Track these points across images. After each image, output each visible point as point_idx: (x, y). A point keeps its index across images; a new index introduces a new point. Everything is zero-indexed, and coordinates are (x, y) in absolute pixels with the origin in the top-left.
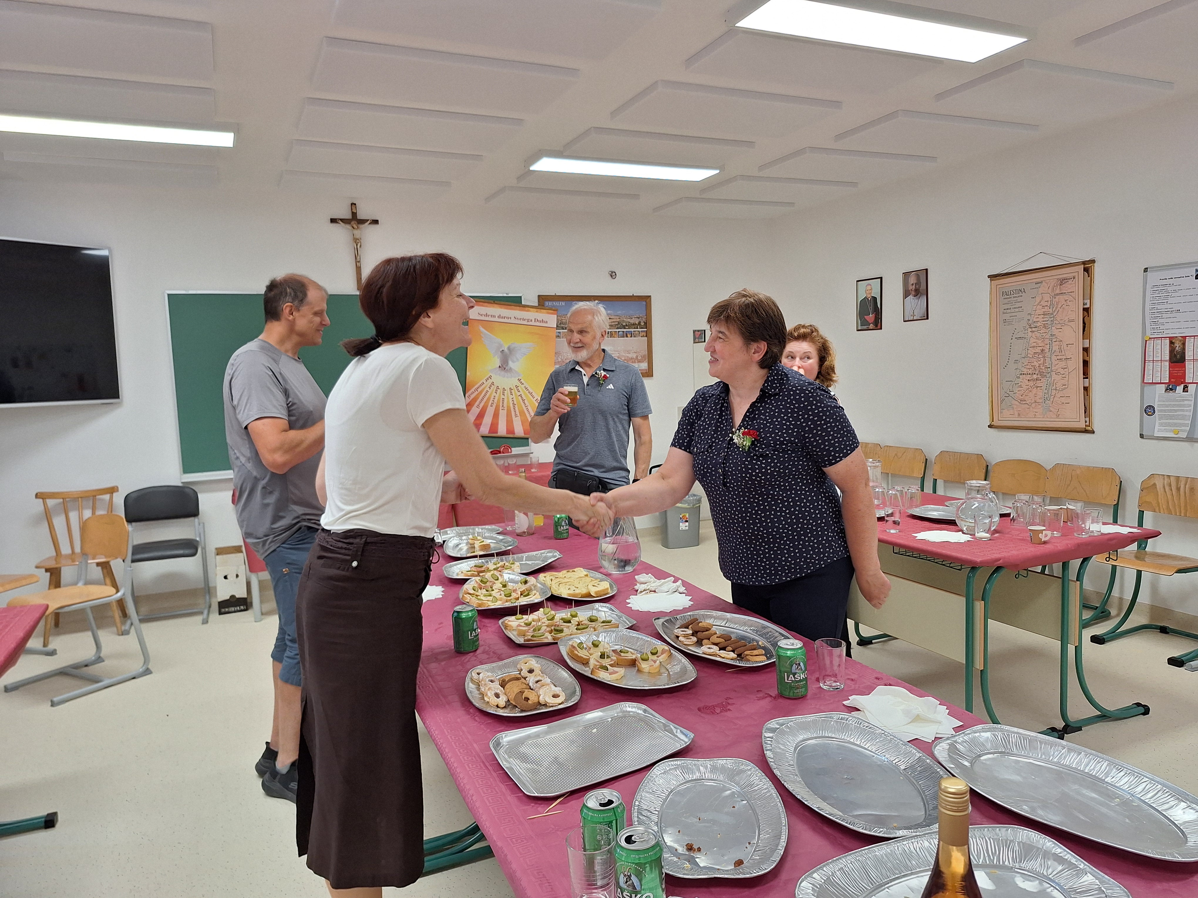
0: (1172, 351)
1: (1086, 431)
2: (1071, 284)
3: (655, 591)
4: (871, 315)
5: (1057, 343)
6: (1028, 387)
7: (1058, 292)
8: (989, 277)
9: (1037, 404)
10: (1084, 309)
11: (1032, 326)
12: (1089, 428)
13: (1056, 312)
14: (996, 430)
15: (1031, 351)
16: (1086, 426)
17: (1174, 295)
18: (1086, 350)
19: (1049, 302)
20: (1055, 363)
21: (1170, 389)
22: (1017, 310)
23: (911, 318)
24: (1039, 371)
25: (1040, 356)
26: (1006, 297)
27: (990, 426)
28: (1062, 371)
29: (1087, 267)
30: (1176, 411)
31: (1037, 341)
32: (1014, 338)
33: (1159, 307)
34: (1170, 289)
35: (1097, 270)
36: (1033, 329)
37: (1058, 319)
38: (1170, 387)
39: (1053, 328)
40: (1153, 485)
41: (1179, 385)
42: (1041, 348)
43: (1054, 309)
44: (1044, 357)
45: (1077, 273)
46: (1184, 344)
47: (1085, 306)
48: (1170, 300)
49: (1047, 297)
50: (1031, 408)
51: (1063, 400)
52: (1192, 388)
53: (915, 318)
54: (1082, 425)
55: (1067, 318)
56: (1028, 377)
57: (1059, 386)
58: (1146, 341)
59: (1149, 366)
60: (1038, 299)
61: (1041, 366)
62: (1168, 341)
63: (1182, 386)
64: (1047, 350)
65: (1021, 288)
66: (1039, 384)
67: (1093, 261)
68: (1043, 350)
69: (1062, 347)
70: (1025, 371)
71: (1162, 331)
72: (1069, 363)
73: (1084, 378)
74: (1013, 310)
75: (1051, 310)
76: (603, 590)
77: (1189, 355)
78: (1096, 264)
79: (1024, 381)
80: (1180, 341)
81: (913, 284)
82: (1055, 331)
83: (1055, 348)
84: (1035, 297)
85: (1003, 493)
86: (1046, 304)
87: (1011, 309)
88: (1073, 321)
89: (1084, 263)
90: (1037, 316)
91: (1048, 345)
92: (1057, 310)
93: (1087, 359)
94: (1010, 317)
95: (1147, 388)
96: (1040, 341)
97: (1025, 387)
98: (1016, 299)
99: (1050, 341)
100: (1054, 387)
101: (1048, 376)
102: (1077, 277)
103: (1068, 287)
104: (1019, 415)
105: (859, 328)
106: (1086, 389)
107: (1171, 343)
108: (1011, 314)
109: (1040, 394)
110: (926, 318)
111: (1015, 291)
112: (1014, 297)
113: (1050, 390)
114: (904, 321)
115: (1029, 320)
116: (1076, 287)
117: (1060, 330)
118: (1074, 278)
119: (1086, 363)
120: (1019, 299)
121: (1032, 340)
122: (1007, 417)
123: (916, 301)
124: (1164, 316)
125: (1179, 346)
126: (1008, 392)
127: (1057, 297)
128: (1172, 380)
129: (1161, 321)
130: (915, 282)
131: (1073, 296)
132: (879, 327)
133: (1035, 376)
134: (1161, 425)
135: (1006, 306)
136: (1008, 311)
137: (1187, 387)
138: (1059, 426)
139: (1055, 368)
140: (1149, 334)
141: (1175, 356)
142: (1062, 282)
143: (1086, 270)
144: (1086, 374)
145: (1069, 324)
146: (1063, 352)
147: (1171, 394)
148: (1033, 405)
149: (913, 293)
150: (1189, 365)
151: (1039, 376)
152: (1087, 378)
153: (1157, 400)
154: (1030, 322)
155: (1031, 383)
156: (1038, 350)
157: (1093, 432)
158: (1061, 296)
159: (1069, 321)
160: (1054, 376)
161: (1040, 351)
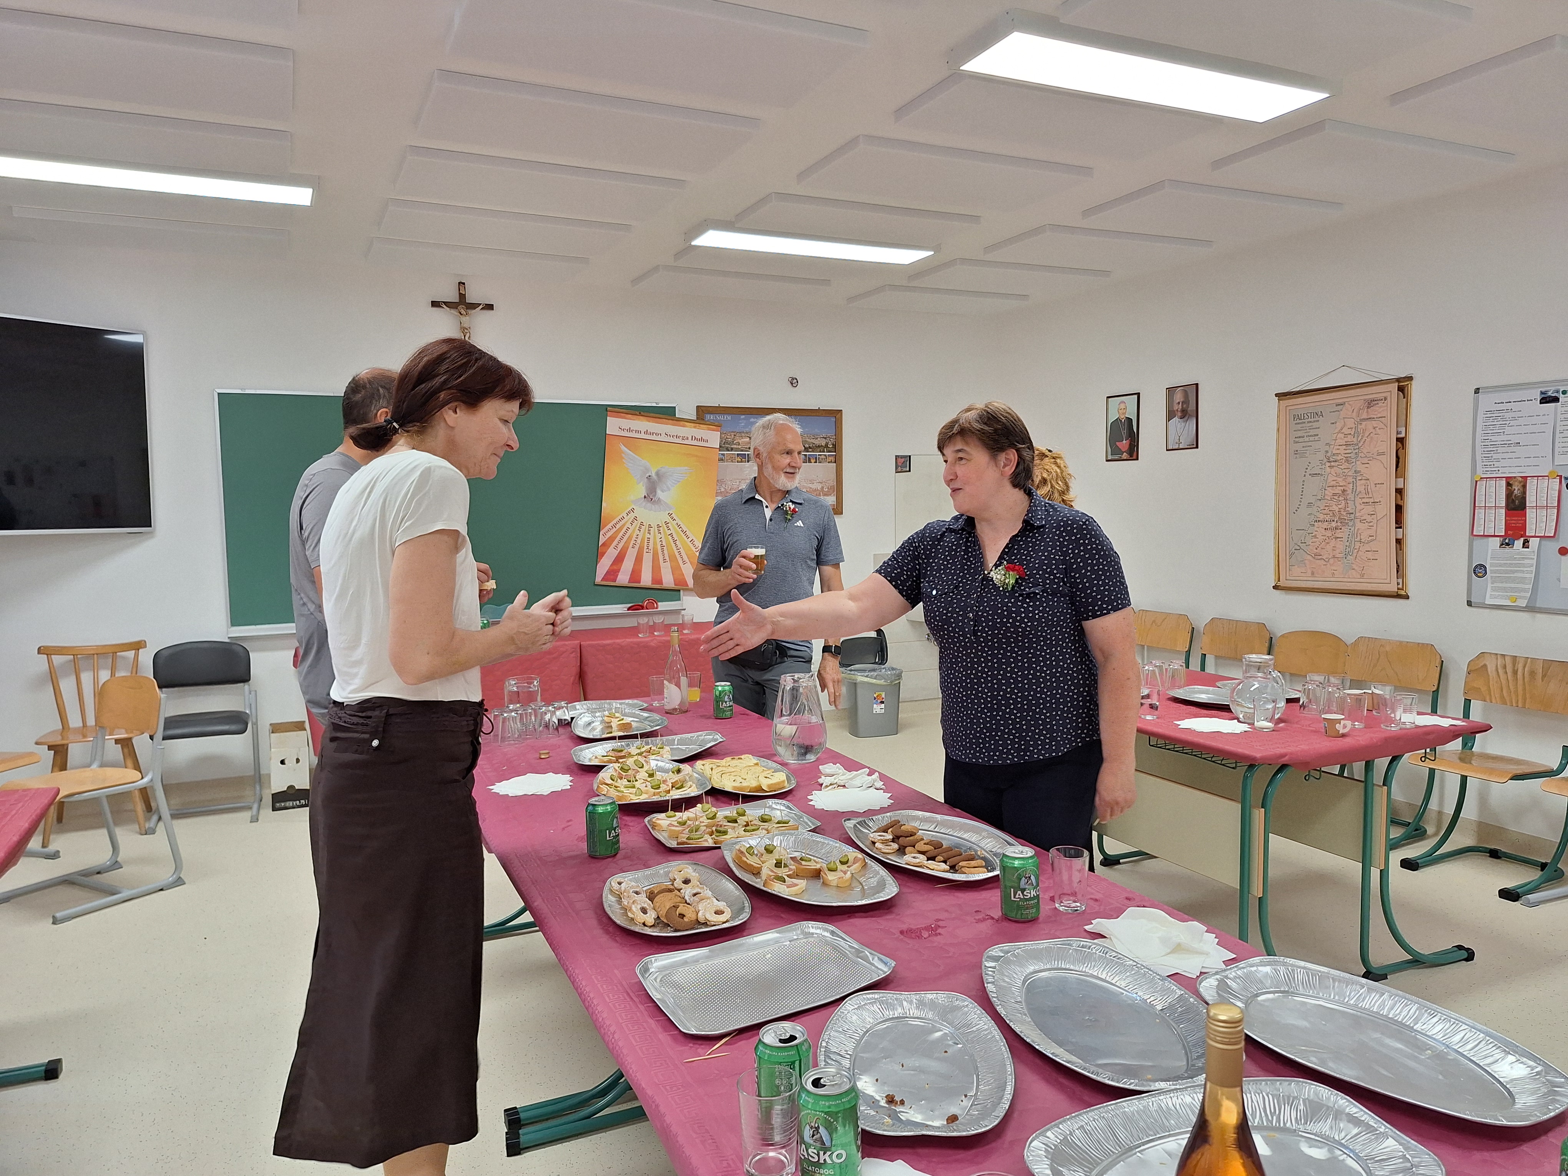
0: (1509, 495)
1: (1398, 596)
2: (1381, 407)
3: (844, 786)
4: (1124, 442)
5: (1363, 482)
6: (1324, 538)
7: (1365, 416)
8: (1276, 395)
9: (1336, 559)
10: (1398, 439)
11: (1331, 459)
12: (1402, 593)
13: (1362, 443)
14: (1283, 592)
15: (1329, 492)
16: (1398, 589)
17: (1512, 423)
18: (1399, 492)
19: (1354, 430)
20: (1359, 507)
21: (1507, 543)
22: (1312, 439)
23: (1177, 447)
24: (1339, 518)
25: (1341, 498)
26: (1298, 421)
27: (1275, 587)
28: (1369, 518)
29: (1403, 385)
30: (1513, 572)
31: (1338, 479)
32: (1307, 474)
33: (1493, 438)
34: (1507, 415)
35: (1416, 390)
36: (1333, 464)
37: (1365, 451)
38: (1507, 541)
39: (1358, 463)
40: (1482, 666)
41: (1518, 539)
42: (1342, 488)
43: (1360, 438)
44: (1346, 499)
45: (1389, 393)
46: (1524, 486)
47: (1399, 436)
48: (1508, 430)
49: (1350, 423)
50: (1328, 565)
51: (1370, 555)
52: (1534, 543)
53: (1181, 447)
54: (1393, 588)
55: (1376, 449)
56: (1325, 525)
57: (1364, 537)
58: (1476, 482)
59: (1480, 514)
60: (1339, 425)
61: (1342, 510)
62: (1504, 483)
63: (1522, 539)
64: (1349, 492)
65: (1319, 410)
66: (1339, 534)
67: (1410, 378)
68: (1344, 491)
69: (1369, 487)
70: (1322, 517)
71: (1497, 469)
72: (1378, 507)
73: (1396, 528)
74: (1307, 439)
75: (1355, 440)
76: (778, 783)
77: (1530, 501)
78: (1413, 382)
79: (1319, 530)
80: (1520, 482)
81: (1179, 403)
82: (1360, 467)
83: (1360, 488)
84: (1336, 422)
85: (1291, 675)
86: (1349, 431)
87: (1303, 437)
88: (1383, 454)
89: (1398, 380)
90: (1338, 447)
91: (1352, 485)
92: (1363, 440)
93: (1400, 503)
94: (1303, 447)
95: (1477, 542)
96: (1341, 479)
97: (1321, 538)
98: (1311, 424)
99: (1354, 480)
100: (1358, 539)
101: (1351, 523)
102: (1389, 399)
103: (1378, 410)
104: (1313, 573)
105: (1109, 458)
106: (1399, 542)
107: (1509, 484)
108: (1304, 444)
109: (1341, 546)
110: (1195, 446)
111: (1309, 415)
112: (1308, 422)
113: (1353, 542)
114: (1167, 450)
115: (1327, 452)
116: (1388, 410)
117: (1367, 465)
118: (1386, 399)
119: (1399, 509)
120: (1315, 425)
121: (1331, 478)
122: (1298, 576)
123: (1183, 424)
124: (1500, 450)
125: (1519, 490)
126: (1300, 545)
127: (1364, 423)
128: (1510, 532)
129: (1495, 456)
130: (1182, 400)
131: (1384, 421)
132: (1134, 457)
133: (1334, 524)
134: (1494, 589)
135: (1300, 434)
136: (1301, 440)
137: (1528, 542)
138: (1364, 589)
139: (1360, 514)
140: (1480, 473)
141: (1513, 501)
142: (1370, 403)
143: (1401, 389)
144: (1399, 522)
145: (1378, 457)
146: (1370, 493)
147: (1507, 550)
148: (1332, 561)
149: (1179, 414)
150: (1530, 514)
151: (1339, 524)
152: (1400, 528)
153: (1489, 558)
154: (1329, 454)
155: (1329, 533)
156: (1338, 490)
157: (1407, 597)
158: (1368, 422)
159: (1379, 454)
160: (1359, 525)
161: (1341, 492)
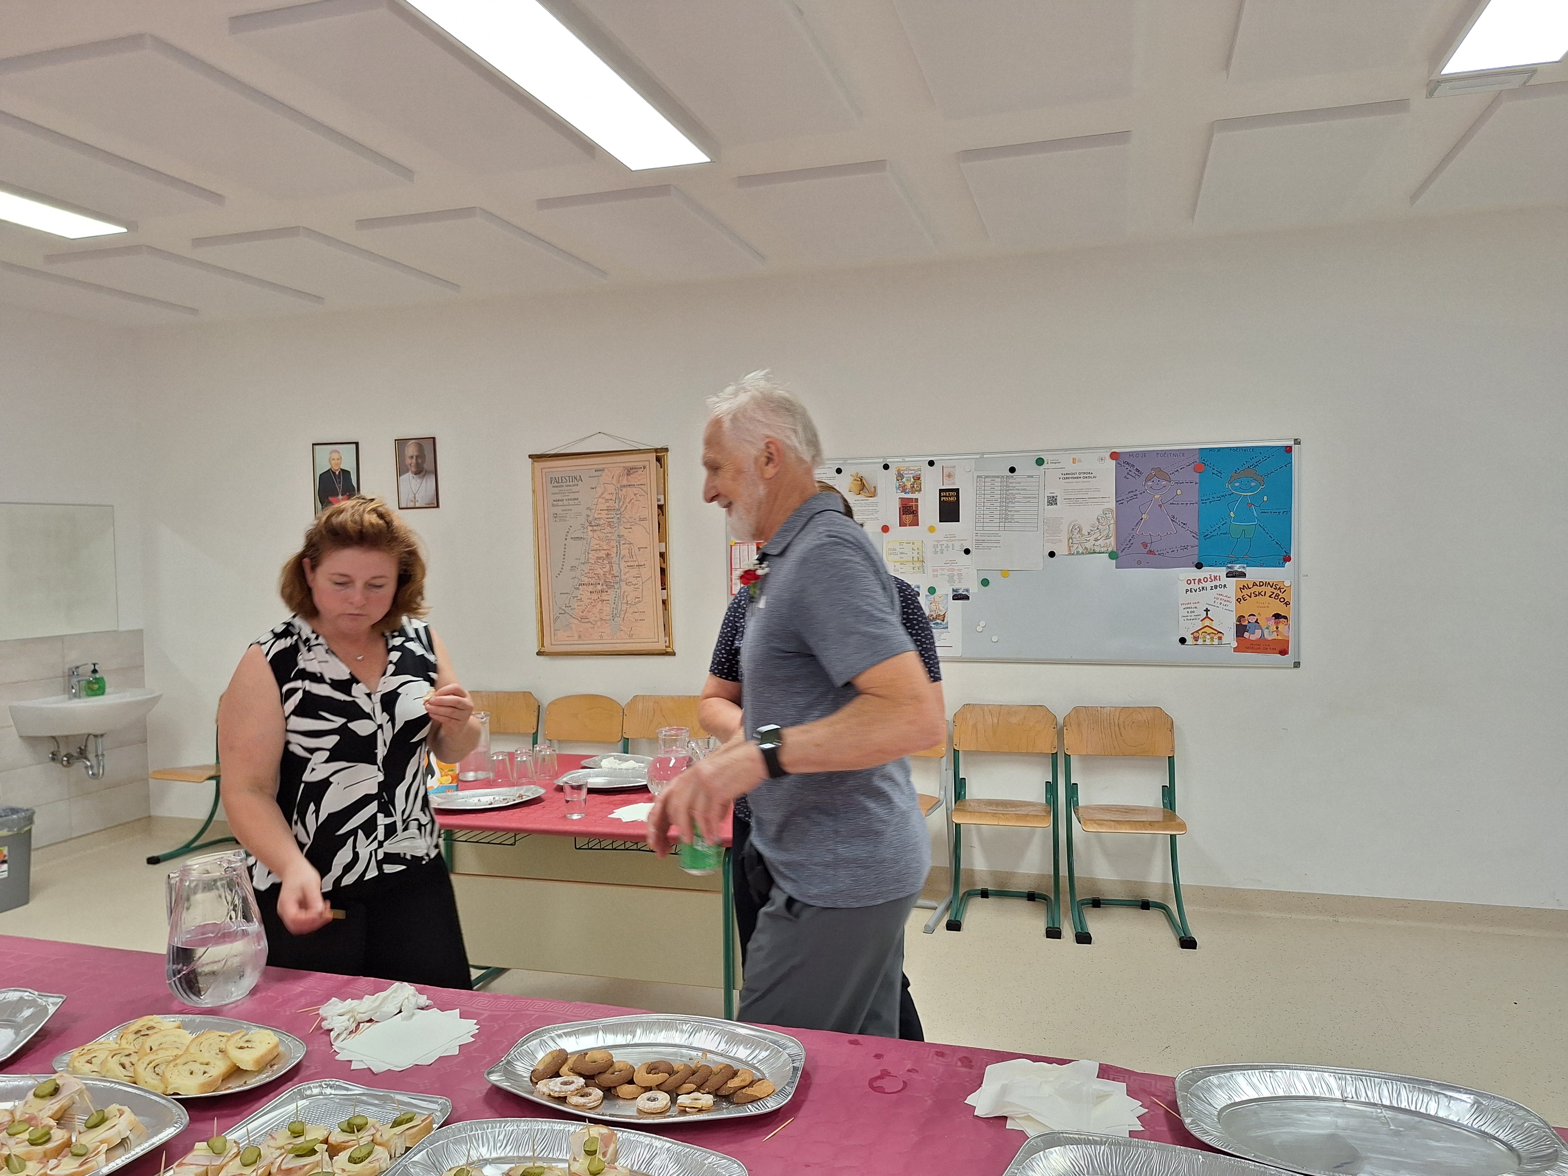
1: (665, 654)
2: (640, 475)
3: (371, 1021)
4: (339, 497)
5: (626, 546)
6: (590, 601)
7: (625, 483)
8: (530, 456)
9: (603, 621)
10: (658, 506)
11: (593, 524)
12: (669, 650)
13: (623, 508)
14: (547, 658)
15: (593, 556)
16: (666, 647)
18: (662, 555)
19: (614, 496)
20: (624, 570)
22: (572, 502)
23: (411, 505)
24: (605, 581)
25: (605, 562)
26: (555, 484)
27: (539, 653)
28: (634, 581)
29: (660, 455)
31: (601, 543)
32: (569, 538)
35: (671, 459)
36: (595, 528)
37: (627, 516)
39: (620, 527)
42: (606, 552)
43: (621, 503)
44: (610, 563)
45: (648, 463)
47: (660, 503)
49: (611, 489)
50: (596, 628)
51: (636, 616)
53: (417, 506)
54: (661, 646)
55: (638, 515)
56: (591, 588)
57: (631, 599)
58: (731, 546)
60: (599, 490)
61: (607, 574)
64: (614, 555)
65: (576, 474)
66: (605, 596)
67: (666, 450)
68: (608, 555)
69: (633, 551)
70: (586, 580)
72: (643, 570)
73: (662, 589)
74: (565, 502)
75: (616, 505)
78: (669, 453)
79: (584, 593)
81: (412, 457)
82: (623, 531)
83: (624, 552)
84: (595, 488)
85: (560, 741)
86: (609, 497)
88: (644, 519)
89: (656, 450)
90: (600, 512)
91: (615, 548)
92: (625, 506)
93: (664, 566)
94: (563, 511)
96: (605, 543)
97: (586, 601)
98: (569, 488)
99: (617, 544)
100: (625, 601)
101: (617, 586)
102: (647, 467)
103: (634, 479)
104: (580, 637)
106: (664, 602)
108: (564, 508)
109: (607, 609)
110: (436, 505)
111: (568, 478)
112: (567, 486)
113: (620, 604)
114: (400, 509)
115: (588, 516)
116: (648, 478)
117: (630, 530)
118: (644, 467)
119: (663, 571)
120: (574, 489)
121: (594, 542)
122: (561, 640)
123: (419, 481)
126: (564, 608)
127: (624, 490)
130: (416, 454)
131: (644, 489)
133: (599, 587)
135: (558, 497)
136: (560, 503)
138: (641, 649)
139: (626, 577)
142: (630, 471)
143: (658, 459)
144: (664, 586)
145: (640, 523)
146: (634, 557)
148: (599, 623)
149: (414, 469)
151: (605, 587)
152: (664, 589)
154: (590, 519)
155: (595, 596)
156: (602, 554)
157: (673, 654)
158: (628, 489)
159: (640, 520)
160: (624, 587)
161: (605, 556)
